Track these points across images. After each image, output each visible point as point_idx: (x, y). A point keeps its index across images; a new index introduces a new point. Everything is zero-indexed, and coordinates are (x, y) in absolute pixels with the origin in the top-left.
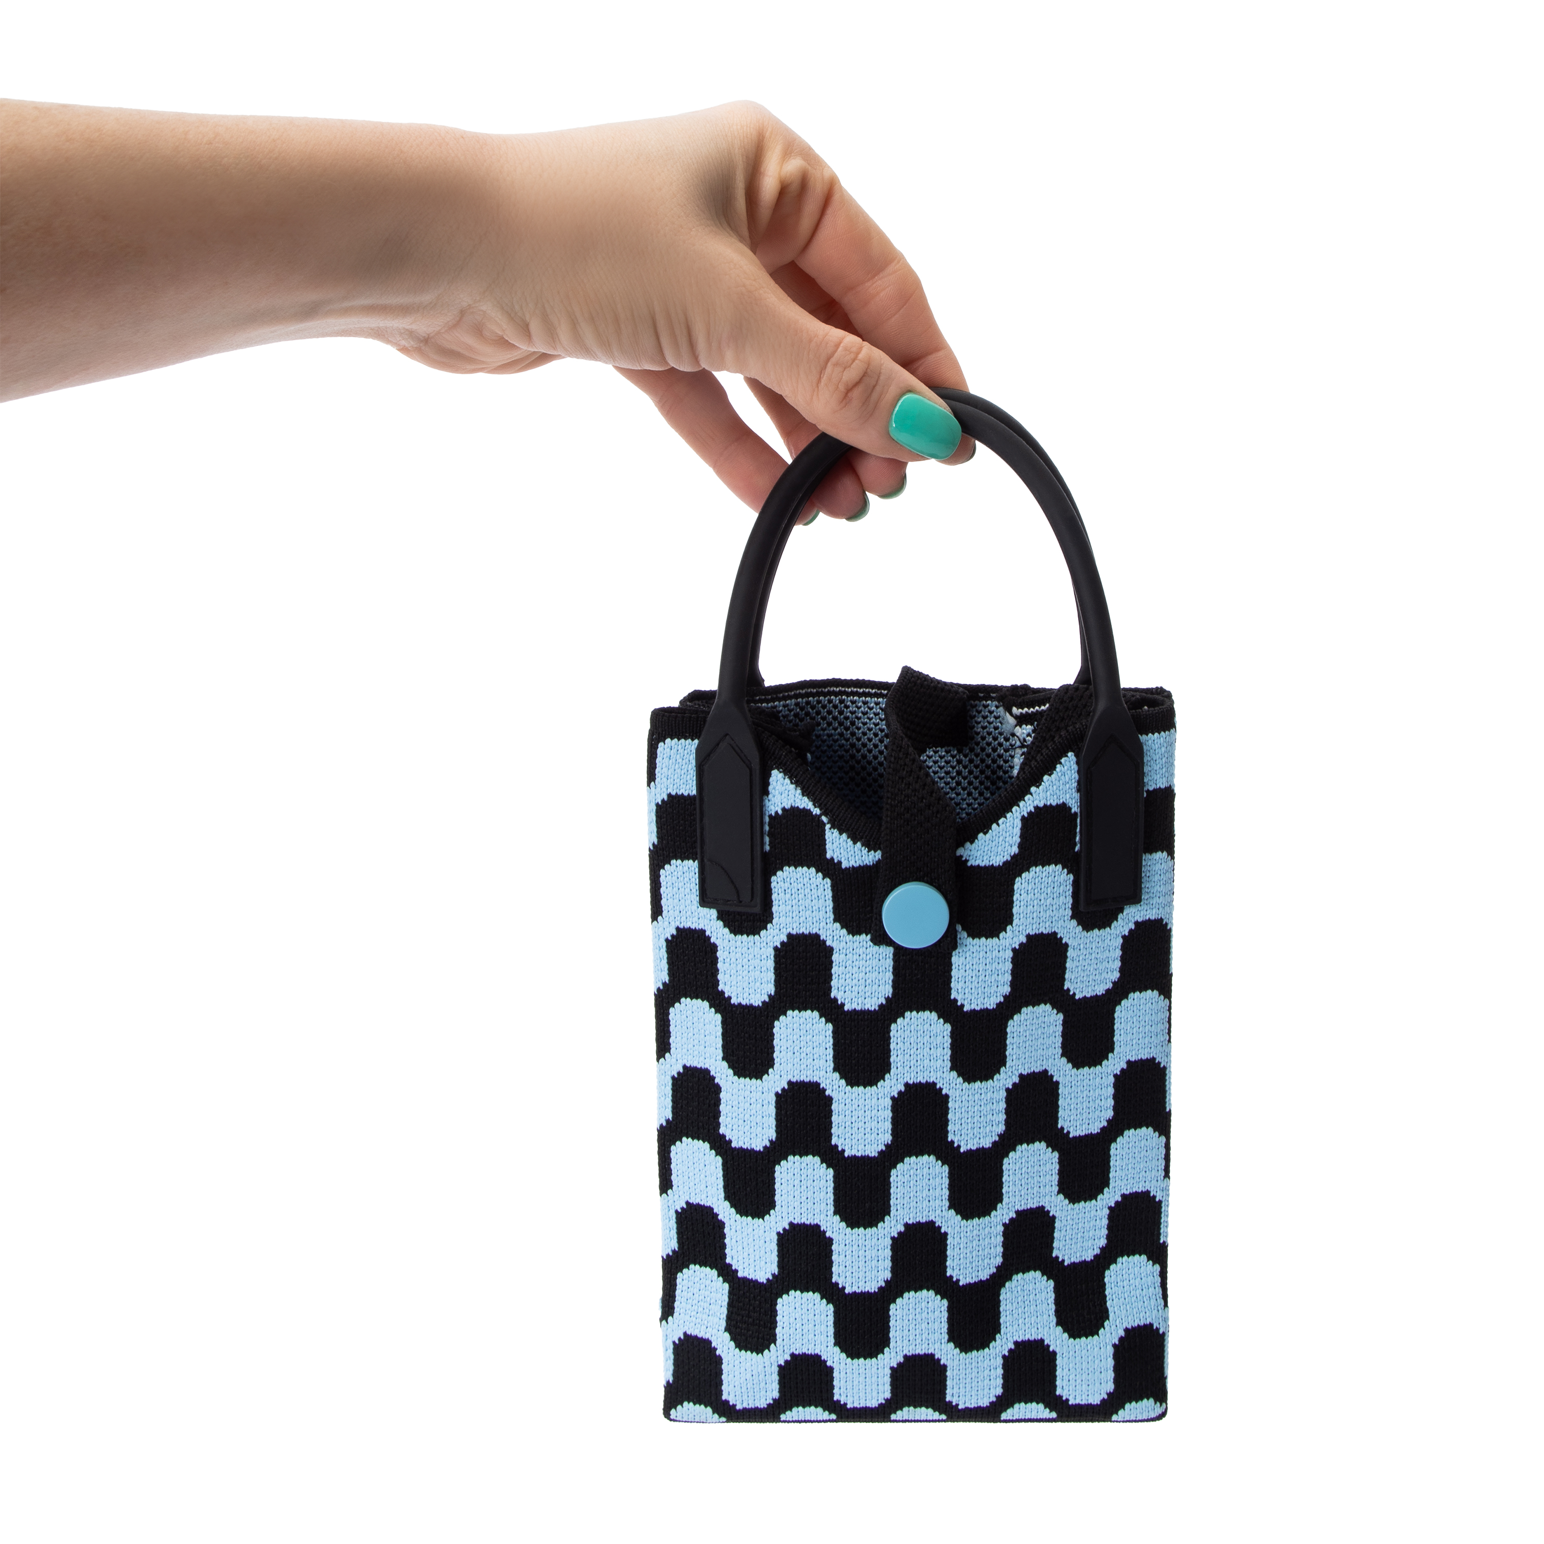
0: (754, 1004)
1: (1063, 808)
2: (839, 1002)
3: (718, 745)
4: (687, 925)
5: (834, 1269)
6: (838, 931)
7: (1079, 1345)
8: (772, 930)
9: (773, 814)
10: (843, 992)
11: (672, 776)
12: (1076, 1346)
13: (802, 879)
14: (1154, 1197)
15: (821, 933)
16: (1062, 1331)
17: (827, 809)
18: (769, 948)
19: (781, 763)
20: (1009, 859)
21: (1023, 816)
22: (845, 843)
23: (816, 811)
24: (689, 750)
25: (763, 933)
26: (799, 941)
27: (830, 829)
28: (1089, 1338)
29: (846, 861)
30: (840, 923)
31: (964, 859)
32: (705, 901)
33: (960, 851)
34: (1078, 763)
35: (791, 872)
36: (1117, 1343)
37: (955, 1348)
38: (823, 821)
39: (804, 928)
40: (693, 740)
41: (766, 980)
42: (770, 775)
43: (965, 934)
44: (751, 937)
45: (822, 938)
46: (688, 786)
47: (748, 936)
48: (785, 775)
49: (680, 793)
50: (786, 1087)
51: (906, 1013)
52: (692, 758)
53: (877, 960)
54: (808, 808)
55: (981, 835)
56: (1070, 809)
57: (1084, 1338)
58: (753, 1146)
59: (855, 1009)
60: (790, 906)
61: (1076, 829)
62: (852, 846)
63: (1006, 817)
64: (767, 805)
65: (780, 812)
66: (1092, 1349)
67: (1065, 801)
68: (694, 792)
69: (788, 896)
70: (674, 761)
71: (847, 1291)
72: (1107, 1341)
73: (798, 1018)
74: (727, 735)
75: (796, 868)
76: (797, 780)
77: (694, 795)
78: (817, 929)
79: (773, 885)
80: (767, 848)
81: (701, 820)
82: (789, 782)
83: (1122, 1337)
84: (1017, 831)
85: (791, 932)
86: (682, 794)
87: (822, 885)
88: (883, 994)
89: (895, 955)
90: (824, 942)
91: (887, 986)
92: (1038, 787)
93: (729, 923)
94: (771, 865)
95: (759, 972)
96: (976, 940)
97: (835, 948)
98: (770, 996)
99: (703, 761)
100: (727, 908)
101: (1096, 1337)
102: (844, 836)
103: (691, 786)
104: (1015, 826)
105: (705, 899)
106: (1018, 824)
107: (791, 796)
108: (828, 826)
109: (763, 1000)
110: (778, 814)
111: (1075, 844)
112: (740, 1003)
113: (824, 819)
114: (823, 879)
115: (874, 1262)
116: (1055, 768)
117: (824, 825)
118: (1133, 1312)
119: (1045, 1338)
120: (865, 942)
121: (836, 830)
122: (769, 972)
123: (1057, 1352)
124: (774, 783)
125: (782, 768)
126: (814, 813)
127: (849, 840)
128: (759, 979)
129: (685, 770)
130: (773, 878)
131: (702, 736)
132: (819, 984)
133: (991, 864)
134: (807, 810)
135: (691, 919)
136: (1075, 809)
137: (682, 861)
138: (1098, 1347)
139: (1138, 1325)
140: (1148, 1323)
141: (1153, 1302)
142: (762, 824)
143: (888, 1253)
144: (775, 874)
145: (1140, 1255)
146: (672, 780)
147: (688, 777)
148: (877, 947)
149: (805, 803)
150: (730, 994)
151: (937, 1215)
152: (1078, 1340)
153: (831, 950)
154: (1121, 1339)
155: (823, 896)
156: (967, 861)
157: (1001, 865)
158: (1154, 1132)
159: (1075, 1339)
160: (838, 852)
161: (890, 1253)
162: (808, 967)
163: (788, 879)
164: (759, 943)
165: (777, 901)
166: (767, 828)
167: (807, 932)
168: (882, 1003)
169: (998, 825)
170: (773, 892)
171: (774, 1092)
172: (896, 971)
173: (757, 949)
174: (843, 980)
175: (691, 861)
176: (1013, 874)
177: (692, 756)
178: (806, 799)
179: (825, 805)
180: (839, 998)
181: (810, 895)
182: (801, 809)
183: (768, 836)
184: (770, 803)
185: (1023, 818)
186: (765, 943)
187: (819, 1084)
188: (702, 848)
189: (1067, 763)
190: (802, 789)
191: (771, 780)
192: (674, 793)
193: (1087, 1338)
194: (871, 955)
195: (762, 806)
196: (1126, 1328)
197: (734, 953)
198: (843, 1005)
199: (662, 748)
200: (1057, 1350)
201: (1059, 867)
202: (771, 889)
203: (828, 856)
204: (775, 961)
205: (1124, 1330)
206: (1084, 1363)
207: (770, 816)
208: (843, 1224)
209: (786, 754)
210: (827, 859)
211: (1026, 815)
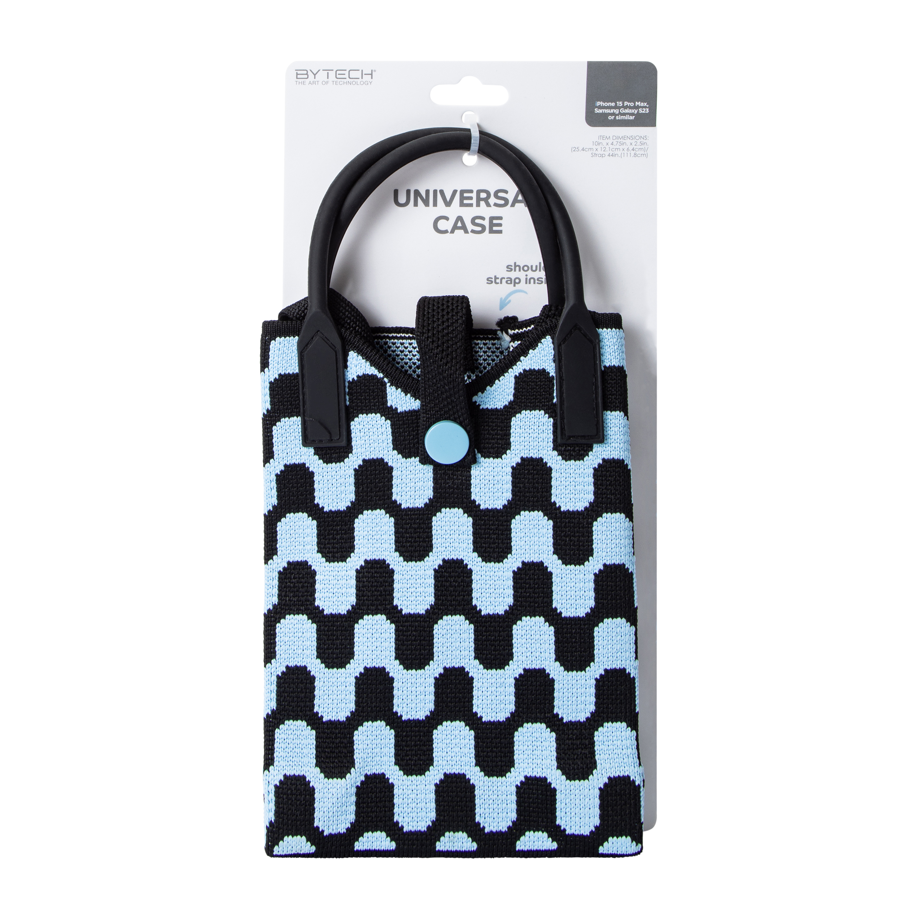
0: (341, 510)
1: (543, 372)
2: (398, 503)
3: (312, 338)
4: (292, 462)
5: (395, 701)
6: (396, 456)
7: (574, 786)
8: (352, 457)
9: (351, 380)
10: (400, 496)
11: (281, 362)
12: (572, 786)
13: (371, 422)
14: (629, 674)
15: (384, 457)
16: (561, 773)
17: (387, 373)
18: (350, 470)
19: (355, 347)
20: (507, 404)
21: (516, 375)
22: (400, 395)
23: (380, 375)
24: (292, 344)
25: (346, 460)
26: (371, 463)
27: (390, 386)
28: (581, 781)
29: (401, 407)
30: (397, 451)
31: (477, 404)
32: (306, 442)
33: (475, 398)
34: (553, 343)
35: (364, 417)
36: (602, 787)
37: (481, 771)
38: (385, 382)
39: (374, 455)
40: (294, 337)
41: (349, 491)
42: (348, 355)
43: (480, 455)
44: (338, 464)
45: (385, 461)
46: (293, 368)
47: (336, 464)
48: (358, 354)
49: (287, 372)
50: (363, 564)
51: (442, 509)
52: (295, 348)
53: (422, 474)
54: (375, 374)
55: (488, 387)
56: (549, 373)
57: (578, 781)
58: (340, 611)
59: (409, 507)
60: (364, 441)
61: (554, 387)
62: (404, 396)
63: (504, 376)
64: (347, 375)
65: (356, 378)
66: (583, 790)
67: (544, 368)
68: (297, 370)
69: (362, 434)
70: (282, 352)
71: (403, 719)
72: (595, 785)
73: (371, 515)
74: (319, 331)
75: (367, 415)
76: (366, 357)
77: (297, 373)
78: (382, 455)
79: (352, 428)
80: (348, 403)
81: (303, 388)
82: (361, 358)
83: (606, 783)
84: (512, 385)
85: (365, 458)
86: (289, 373)
87: (385, 425)
88: (427, 496)
89: (434, 470)
90: (387, 463)
91: (429, 490)
92: (525, 357)
93: (323, 456)
94: (350, 415)
95: (344, 487)
96: (487, 459)
97: (394, 467)
98: (352, 502)
99: (303, 350)
100: (321, 445)
101: (586, 781)
102: (399, 390)
103: (294, 367)
104: (511, 382)
105: (307, 442)
106: (513, 380)
107: (363, 367)
108: (388, 384)
109: (347, 506)
110: (354, 380)
111: (554, 398)
112: (331, 510)
113: (386, 380)
114: (385, 421)
115: (423, 696)
116: (537, 346)
117: (386, 384)
118: (615, 765)
119: (548, 777)
120: (414, 463)
121: (394, 387)
122: (351, 486)
123: (557, 789)
124: (351, 360)
125: (356, 350)
126: (379, 377)
127: (403, 393)
128: (344, 492)
129: (290, 357)
130: (352, 423)
131: (301, 335)
132: (384, 491)
133: (495, 407)
134: (374, 375)
135: (295, 457)
136: (552, 373)
137: (289, 418)
138: (588, 789)
139: (619, 776)
140: (626, 775)
141: (631, 760)
142: (345, 386)
143: (432, 689)
144: (353, 420)
145: (621, 722)
146: (281, 364)
147: (292, 361)
148: (423, 465)
149: (372, 371)
150: (323, 505)
151: (466, 663)
152: (573, 782)
153: (391, 468)
154: (605, 785)
155: (385, 432)
156: (479, 405)
157: (502, 408)
158: (627, 622)
159: (570, 781)
160: (395, 402)
161: (433, 690)
162: (377, 481)
163: (362, 422)
164: (343, 467)
165: (355, 438)
166: (347, 390)
167: (375, 458)
168: (426, 503)
169: (499, 381)
170: (352, 432)
171: (355, 569)
172: (436, 480)
173: (342, 472)
174: (400, 488)
175: (295, 417)
176: (510, 414)
177: (294, 348)
178: (373, 368)
179: (386, 370)
180: (398, 500)
181: (377, 432)
182: (370, 375)
183: (348, 395)
184: (349, 373)
185: (516, 377)
186: (348, 467)
187: (385, 561)
188: (304, 407)
189: (546, 342)
190: (370, 362)
191: (349, 358)
192: (283, 373)
193: (580, 781)
194: (418, 471)
195: (344, 375)
196: (609, 776)
197: (326, 476)
198: (400, 505)
199: (274, 344)
200: (557, 788)
201: (542, 412)
202: (351, 430)
203: (389, 405)
204: (355, 478)
205: (608, 778)
206: (577, 800)
207: (349, 382)
208: (401, 667)
209: (358, 340)
210: (388, 407)
211: (518, 375)
